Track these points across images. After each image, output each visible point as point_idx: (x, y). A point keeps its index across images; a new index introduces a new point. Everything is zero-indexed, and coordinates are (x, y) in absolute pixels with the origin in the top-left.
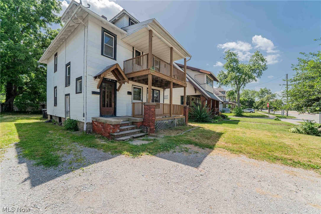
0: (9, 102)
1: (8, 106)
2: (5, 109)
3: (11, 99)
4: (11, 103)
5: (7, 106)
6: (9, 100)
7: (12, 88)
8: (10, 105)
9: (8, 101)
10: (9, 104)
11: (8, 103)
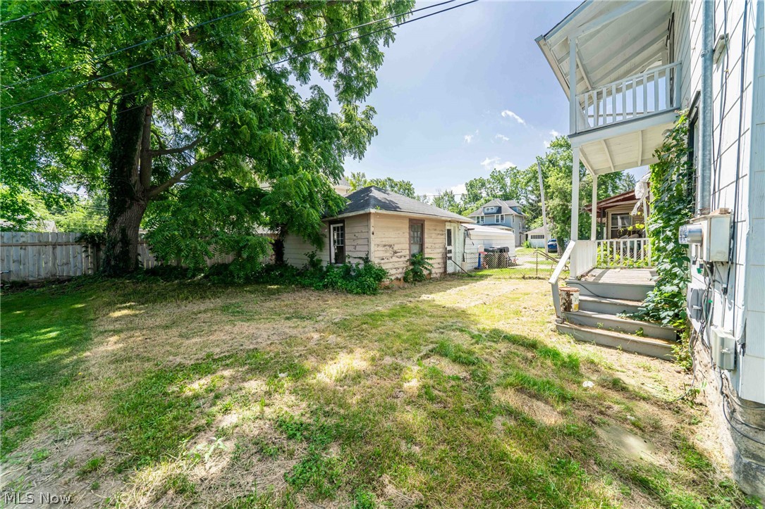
0: (123, 231)
1: (118, 250)
2: (108, 261)
3: (128, 214)
4: (130, 233)
5: (113, 247)
6: (120, 219)
7: (131, 163)
8: (126, 241)
9: (117, 227)
10: (121, 241)
11: (116, 234)
